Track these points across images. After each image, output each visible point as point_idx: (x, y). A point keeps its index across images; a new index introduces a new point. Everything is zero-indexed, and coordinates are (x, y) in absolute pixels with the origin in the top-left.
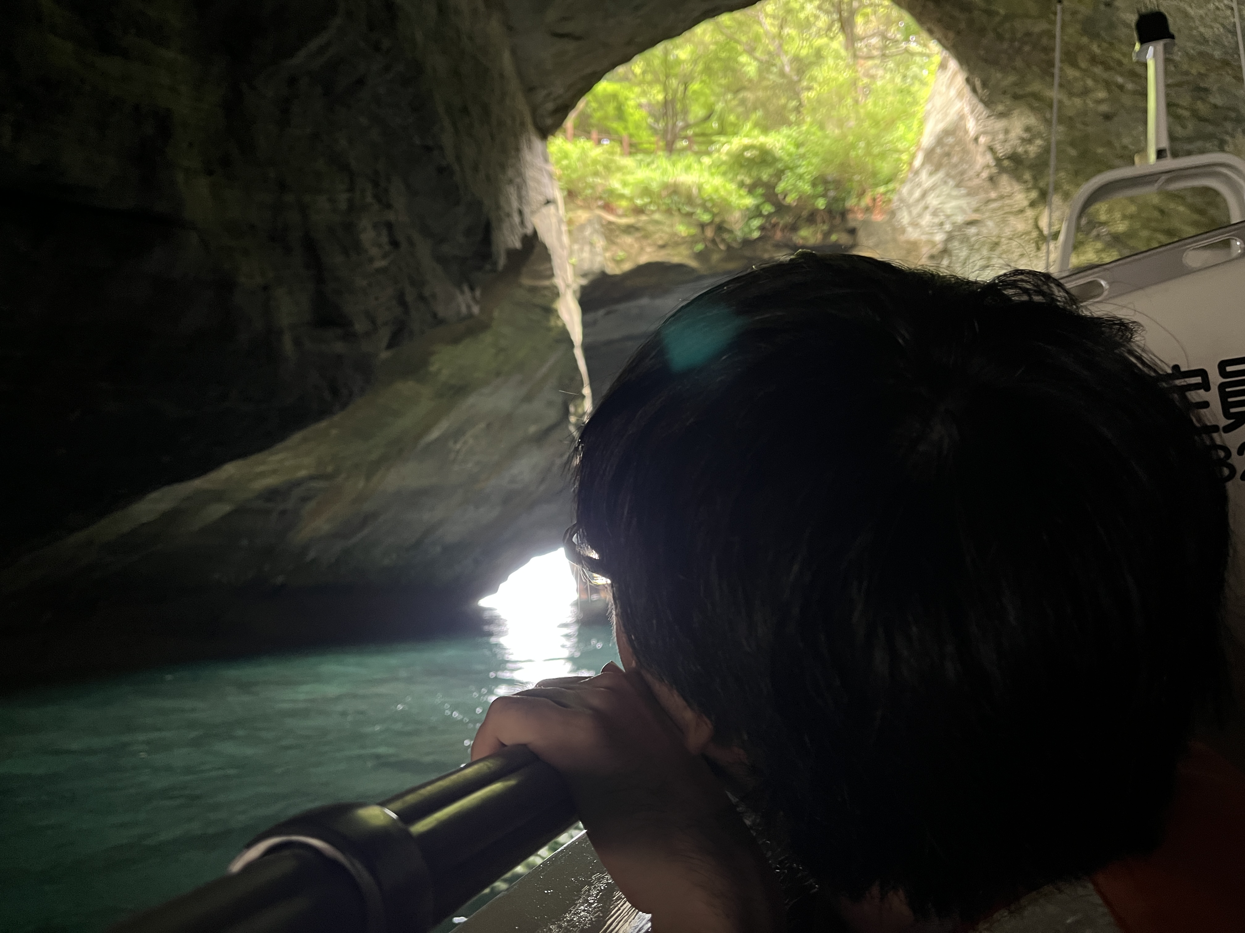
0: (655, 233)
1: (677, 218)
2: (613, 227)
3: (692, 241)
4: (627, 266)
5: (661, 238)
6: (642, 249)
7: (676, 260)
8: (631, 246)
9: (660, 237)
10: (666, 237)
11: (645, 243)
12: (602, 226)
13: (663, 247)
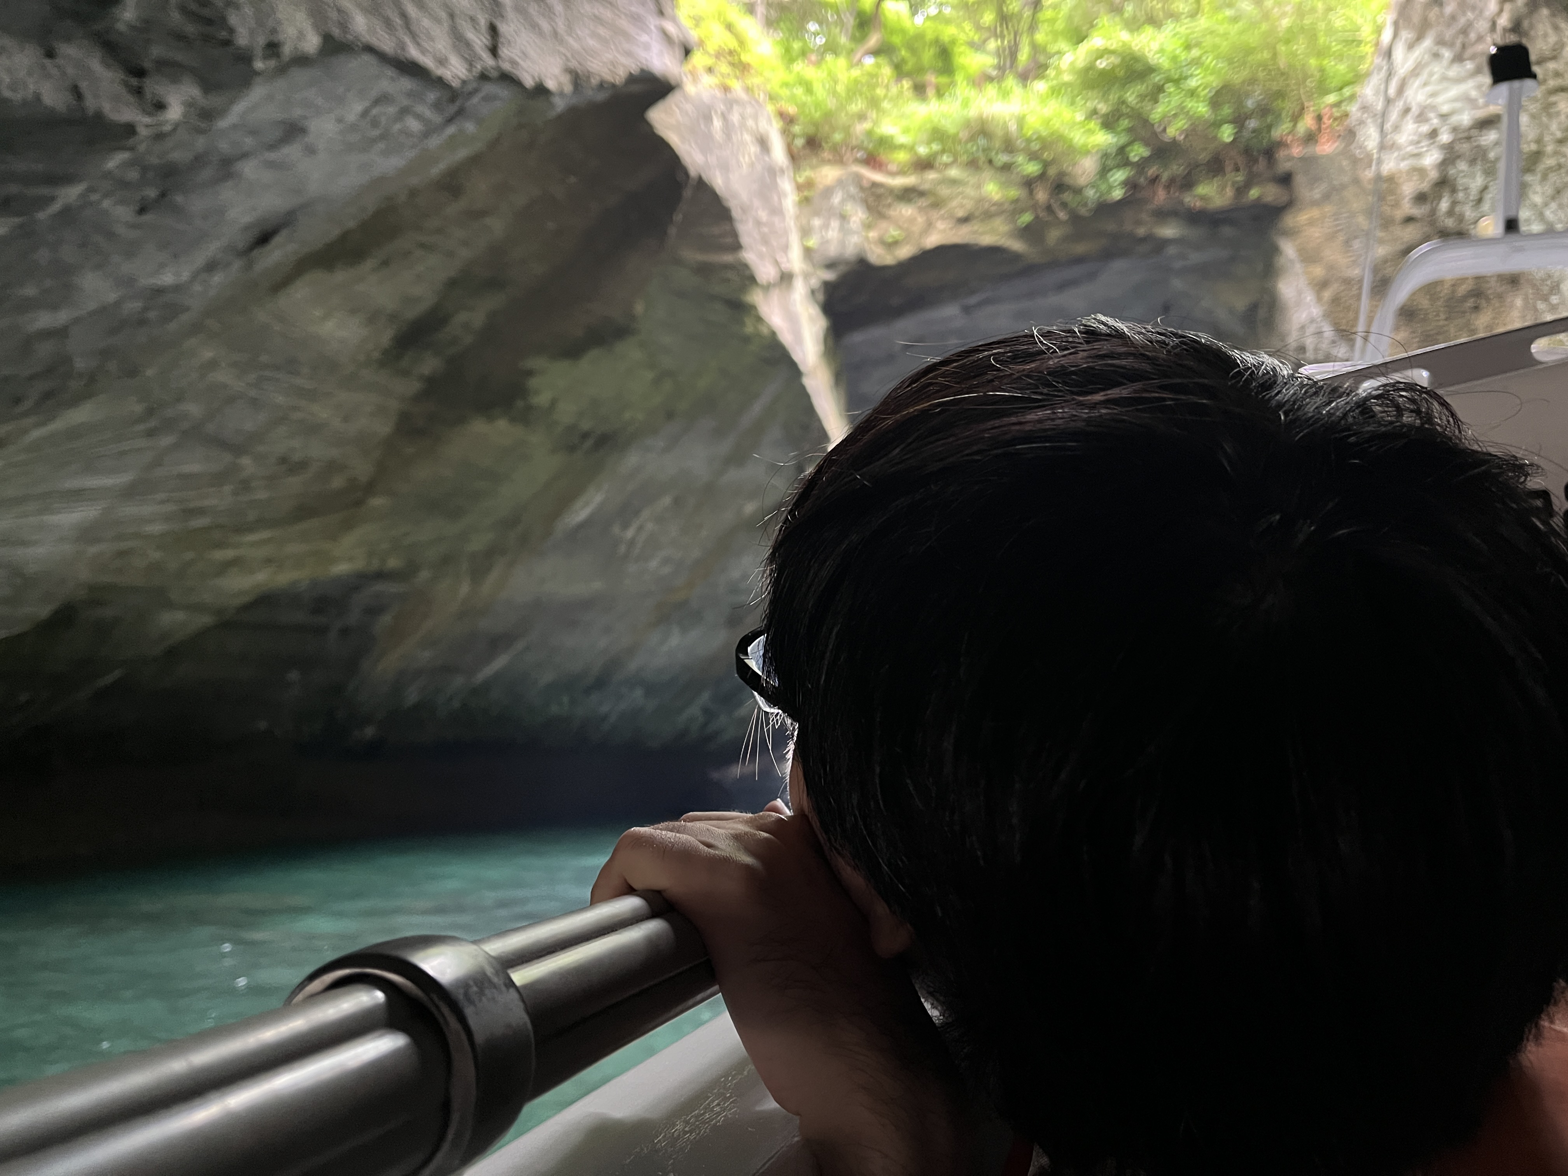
0: (951, 198)
1: (987, 174)
2: (882, 190)
3: (1014, 209)
4: (905, 252)
5: (962, 206)
6: (929, 226)
7: (987, 240)
8: (912, 220)
9: (960, 205)
10: (969, 205)
11: (934, 214)
12: (862, 189)
13: (965, 220)
